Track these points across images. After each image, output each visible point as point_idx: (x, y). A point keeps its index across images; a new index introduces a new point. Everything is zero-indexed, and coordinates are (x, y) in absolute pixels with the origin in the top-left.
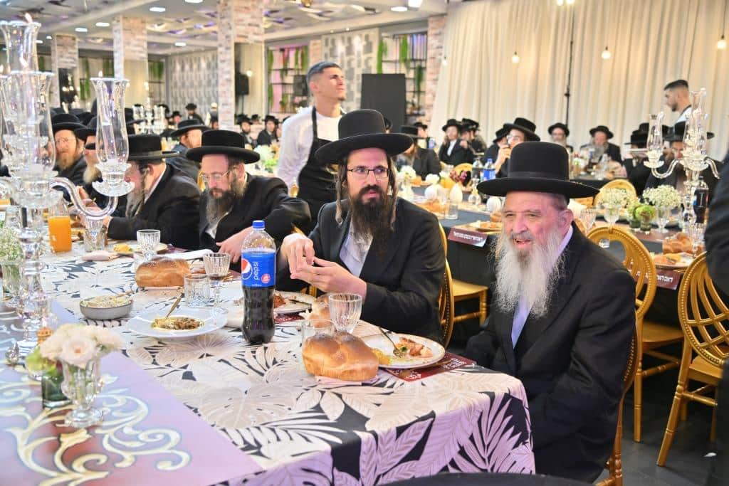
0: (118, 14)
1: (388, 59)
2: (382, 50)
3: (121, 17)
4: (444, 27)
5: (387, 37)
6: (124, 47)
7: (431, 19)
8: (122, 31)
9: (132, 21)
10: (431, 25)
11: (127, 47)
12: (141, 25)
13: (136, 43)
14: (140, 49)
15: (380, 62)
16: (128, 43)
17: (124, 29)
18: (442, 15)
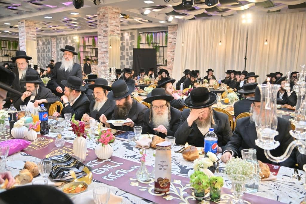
0: (23, 19)
1: (142, 42)
2: (139, 39)
3: (24, 20)
4: (176, 30)
5: (141, 33)
6: (26, 34)
7: (169, 27)
8: (25, 27)
9: (29, 23)
10: (169, 29)
11: (28, 35)
12: (34, 25)
13: (32, 33)
14: (33, 36)
15: (139, 43)
16: (28, 33)
17: (26, 26)
18: (175, 25)
